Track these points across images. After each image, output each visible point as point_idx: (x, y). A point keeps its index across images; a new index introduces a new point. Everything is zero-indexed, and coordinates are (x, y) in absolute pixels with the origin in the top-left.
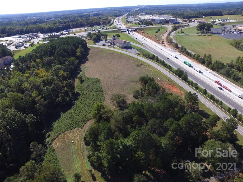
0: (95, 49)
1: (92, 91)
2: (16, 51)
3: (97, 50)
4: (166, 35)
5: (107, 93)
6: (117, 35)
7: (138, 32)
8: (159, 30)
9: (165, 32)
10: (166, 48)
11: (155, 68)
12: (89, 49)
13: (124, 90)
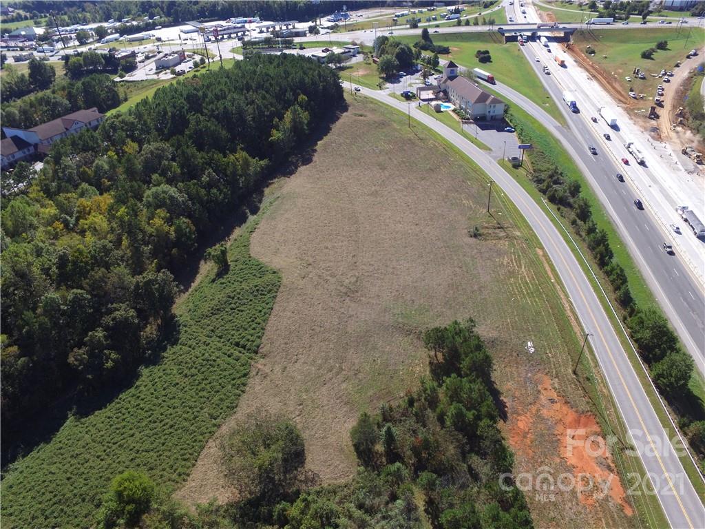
0: (360, 113)
1: (220, 337)
3: (370, 116)
4: (682, 74)
6: (482, 56)
7: (570, 49)
8: (662, 46)
9: (688, 57)
10: (656, 143)
11: (548, 260)
12: (345, 108)
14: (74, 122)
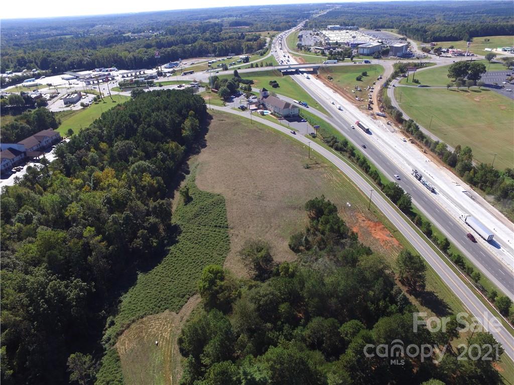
0: (221, 119)
1: (205, 225)
2: (66, 113)
3: (227, 120)
4: (377, 88)
5: (236, 232)
6: (273, 84)
7: (318, 77)
8: (365, 74)
9: (378, 79)
10: (375, 121)
11: (344, 174)
12: (211, 118)
13: (273, 229)
14: (45, 137)
